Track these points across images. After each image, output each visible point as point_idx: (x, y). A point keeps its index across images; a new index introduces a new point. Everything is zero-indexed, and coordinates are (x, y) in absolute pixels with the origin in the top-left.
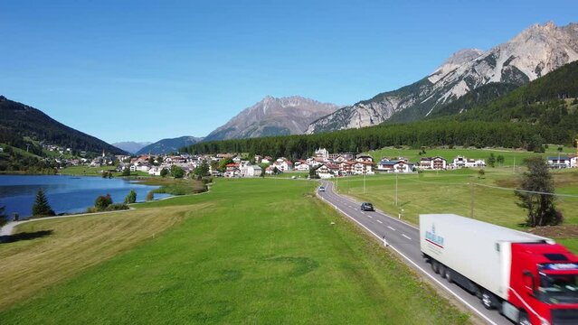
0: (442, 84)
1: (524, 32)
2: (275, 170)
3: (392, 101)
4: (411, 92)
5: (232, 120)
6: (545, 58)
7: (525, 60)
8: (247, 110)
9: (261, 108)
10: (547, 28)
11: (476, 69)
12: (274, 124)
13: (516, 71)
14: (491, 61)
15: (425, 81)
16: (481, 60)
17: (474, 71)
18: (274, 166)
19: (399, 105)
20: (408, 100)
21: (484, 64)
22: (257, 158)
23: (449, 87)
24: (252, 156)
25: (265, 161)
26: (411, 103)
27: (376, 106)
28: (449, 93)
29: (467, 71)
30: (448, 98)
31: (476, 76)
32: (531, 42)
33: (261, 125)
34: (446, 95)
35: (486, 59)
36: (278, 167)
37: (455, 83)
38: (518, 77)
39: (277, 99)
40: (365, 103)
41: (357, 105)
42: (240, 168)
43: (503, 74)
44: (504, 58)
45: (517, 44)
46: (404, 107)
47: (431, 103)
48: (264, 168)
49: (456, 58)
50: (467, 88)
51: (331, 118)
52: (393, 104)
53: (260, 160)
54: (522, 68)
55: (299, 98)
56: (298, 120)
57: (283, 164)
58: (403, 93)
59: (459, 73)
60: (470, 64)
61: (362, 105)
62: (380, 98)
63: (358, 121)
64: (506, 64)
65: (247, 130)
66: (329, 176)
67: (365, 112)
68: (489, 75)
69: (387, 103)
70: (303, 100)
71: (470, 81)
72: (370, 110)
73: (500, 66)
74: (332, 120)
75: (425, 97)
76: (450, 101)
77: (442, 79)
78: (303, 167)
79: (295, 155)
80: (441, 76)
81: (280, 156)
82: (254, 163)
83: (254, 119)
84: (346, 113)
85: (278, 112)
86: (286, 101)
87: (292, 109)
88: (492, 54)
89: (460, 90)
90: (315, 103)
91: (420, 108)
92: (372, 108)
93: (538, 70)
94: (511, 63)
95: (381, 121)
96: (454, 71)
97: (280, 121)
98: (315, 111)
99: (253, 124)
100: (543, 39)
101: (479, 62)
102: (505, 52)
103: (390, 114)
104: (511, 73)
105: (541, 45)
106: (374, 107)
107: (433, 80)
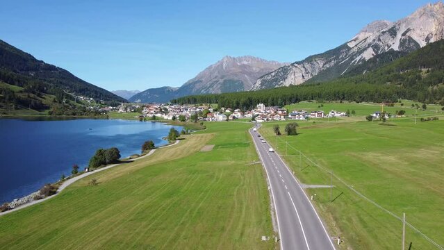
0: (355, 49)
1: (419, 10)
2: (234, 117)
3: (319, 62)
4: (334, 54)
5: (200, 74)
6: (433, 30)
7: (418, 31)
8: (211, 67)
9: (222, 65)
10: (437, 6)
11: (381, 38)
12: (231, 77)
13: (411, 39)
14: (393, 32)
15: (345, 46)
16: (385, 32)
17: (379, 40)
18: (233, 115)
19: (324, 65)
20: (330, 61)
21: (387, 35)
22: (223, 109)
23: (360, 52)
24: (219, 108)
25: (228, 111)
26: (333, 63)
27: (307, 66)
28: (360, 57)
29: (374, 40)
30: (359, 61)
31: (381, 44)
32: (424, 18)
33: (222, 78)
34: (358, 58)
35: (389, 31)
36: (235, 115)
37: (365, 49)
38: (412, 44)
39: (234, 59)
40: (299, 63)
41: (292, 65)
42: (215, 116)
43: (401, 42)
44: (403, 30)
45: (413, 19)
46: (328, 66)
47: (347, 64)
48: (228, 116)
49: (369, 28)
50: (373, 53)
51: (273, 74)
52: (320, 64)
53: (225, 110)
54: (415, 38)
55: (250, 57)
56: (249, 74)
57: (237, 114)
58: (327, 55)
59: (369, 41)
60: (378, 34)
61: (296, 65)
62: (310, 60)
63: (293, 77)
64: (404, 34)
65: (211, 82)
66: (261, 121)
67: (298, 70)
68: (390, 43)
69: (315, 63)
70: (253, 59)
71: (376, 48)
72: (303, 69)
73: (399, 36)
74: (274, 76)
75: (343, 59)
76: (361, 63)
77: (356, 46)
78: (249, 116)
79: (245, 108)
80: (357, 42)
81: (236, 108)
82: (221, 113)
83: (216, 74)
84: (284, 71)
85: (234, 69)
86: (240, 59)
87: (244, 66)
88: (395, 27)
89: (368, 54)
90: (262, 61)
91: (338, 68)
92: (304, 67)
93: (427, 39)
94: (408, 34)
95: (310, 77)
96: (365, 40)
97: (236, 75)
98: (262, 67)
99: (216, 77)
100: (433, 16)
101: (384, 33)
102: (404, 25)
103: (317, 71)
104: (407, 41)
105: (431, 20)
106: (306, 66)
107: (351, 45)
